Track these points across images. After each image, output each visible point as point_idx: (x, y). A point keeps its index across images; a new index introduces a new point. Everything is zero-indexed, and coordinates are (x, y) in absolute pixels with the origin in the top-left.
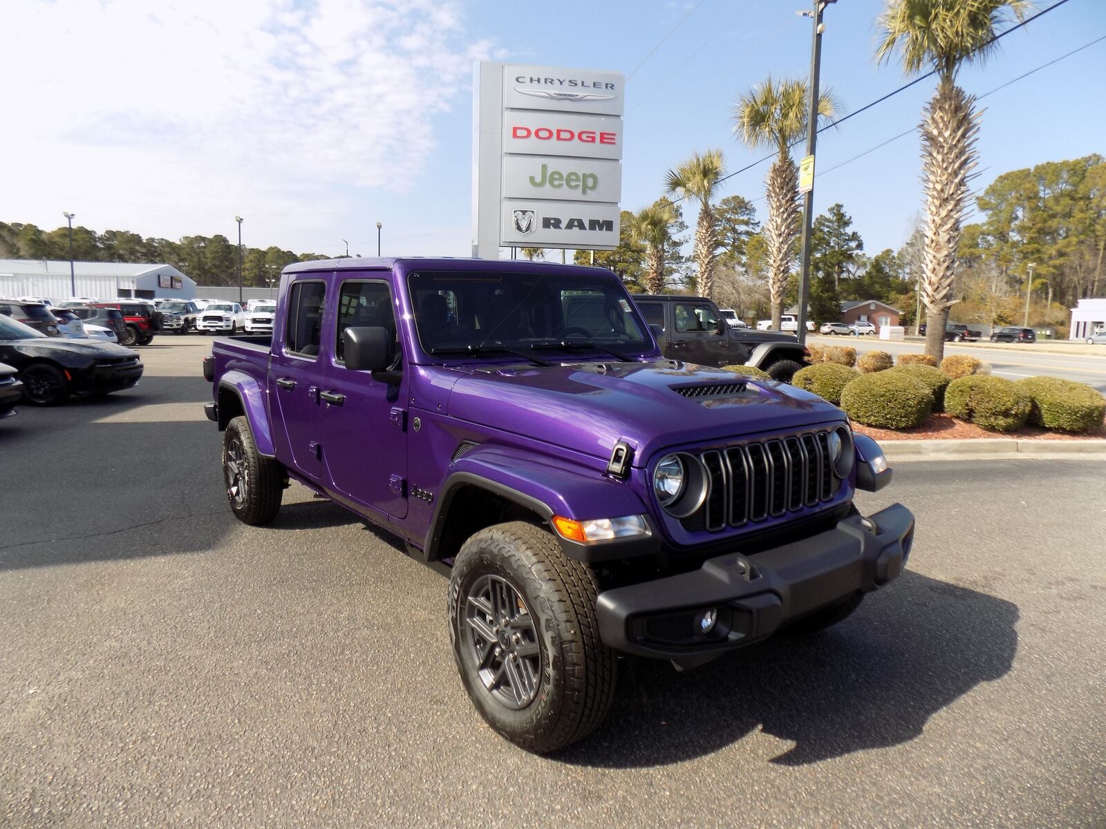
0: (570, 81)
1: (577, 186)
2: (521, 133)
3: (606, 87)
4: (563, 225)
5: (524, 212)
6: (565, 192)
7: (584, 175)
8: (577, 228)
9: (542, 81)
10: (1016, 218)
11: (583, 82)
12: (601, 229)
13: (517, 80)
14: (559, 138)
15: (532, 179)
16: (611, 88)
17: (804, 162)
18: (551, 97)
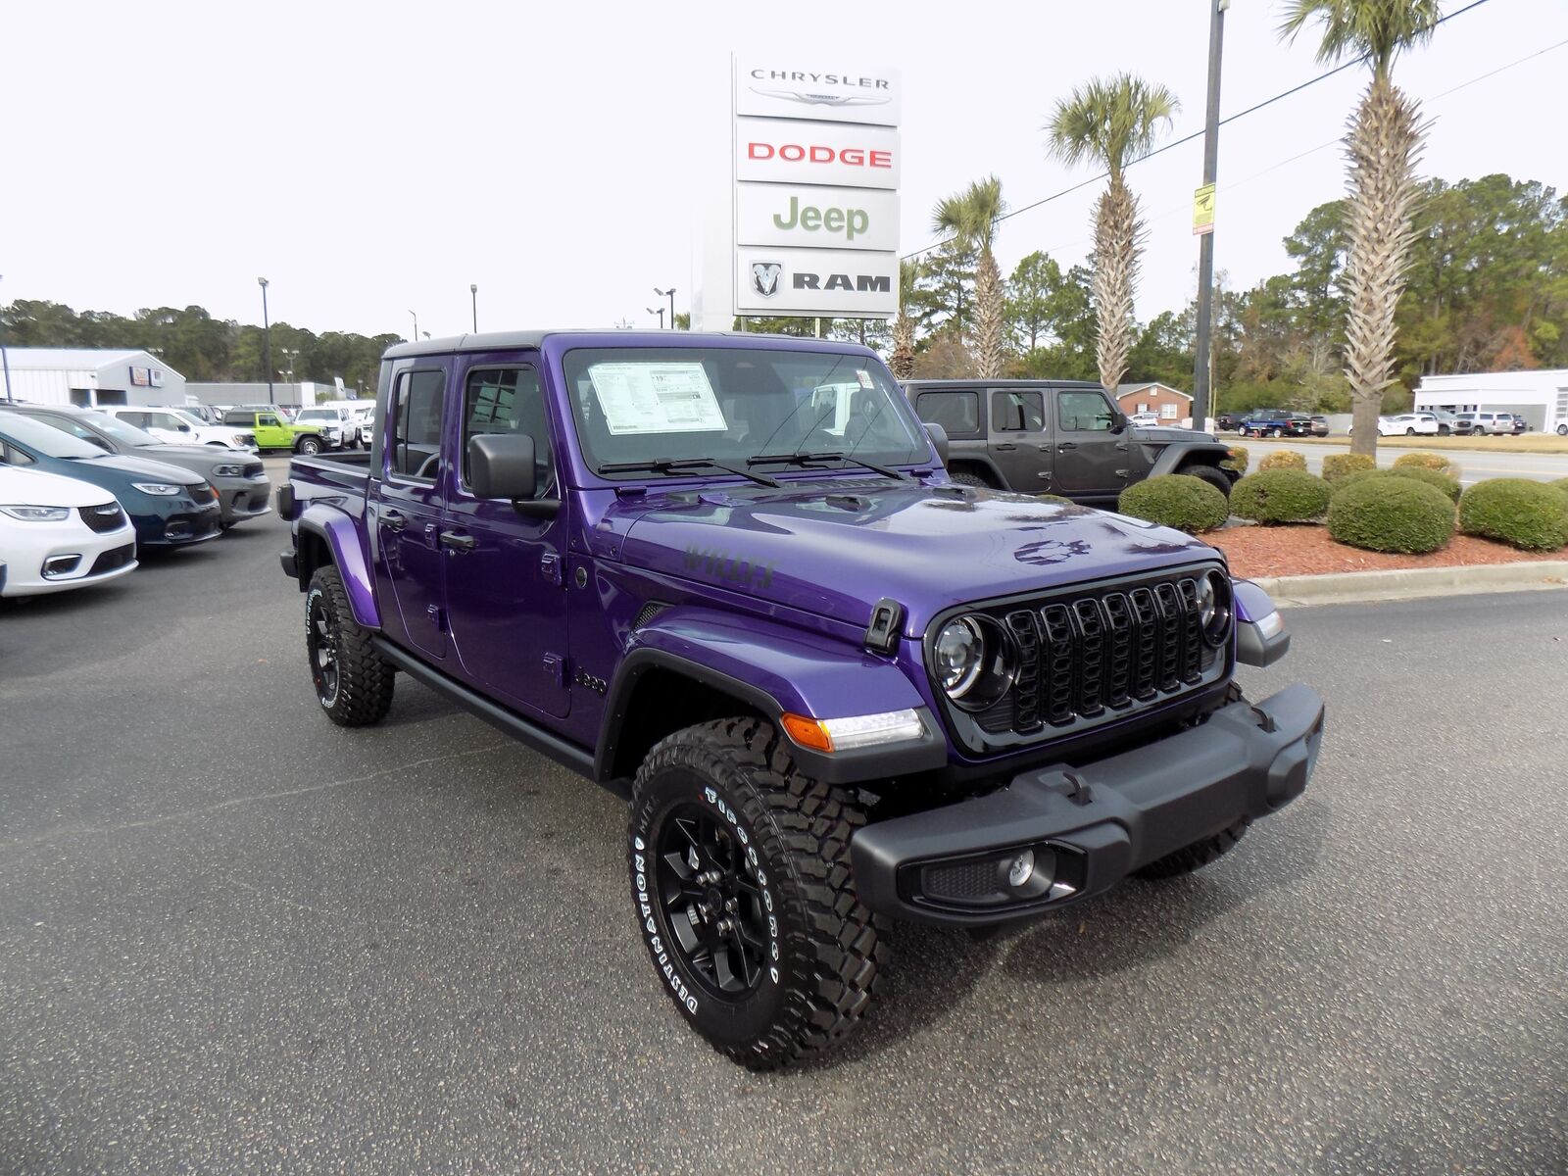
0: (828, 77)
1: (840, 228)
2: (759, 151)
4: (822, 283)
5: (767, 266)
6: (822, 236)
7: (850, 212)
8: (842, 288)
9: (789, 75)
12: (874, 288)
13: (753, 74)
14: (813, 158)
15: (777, 218)
16: (884, 86)
17: (1201, 193)
18: (801, 100)
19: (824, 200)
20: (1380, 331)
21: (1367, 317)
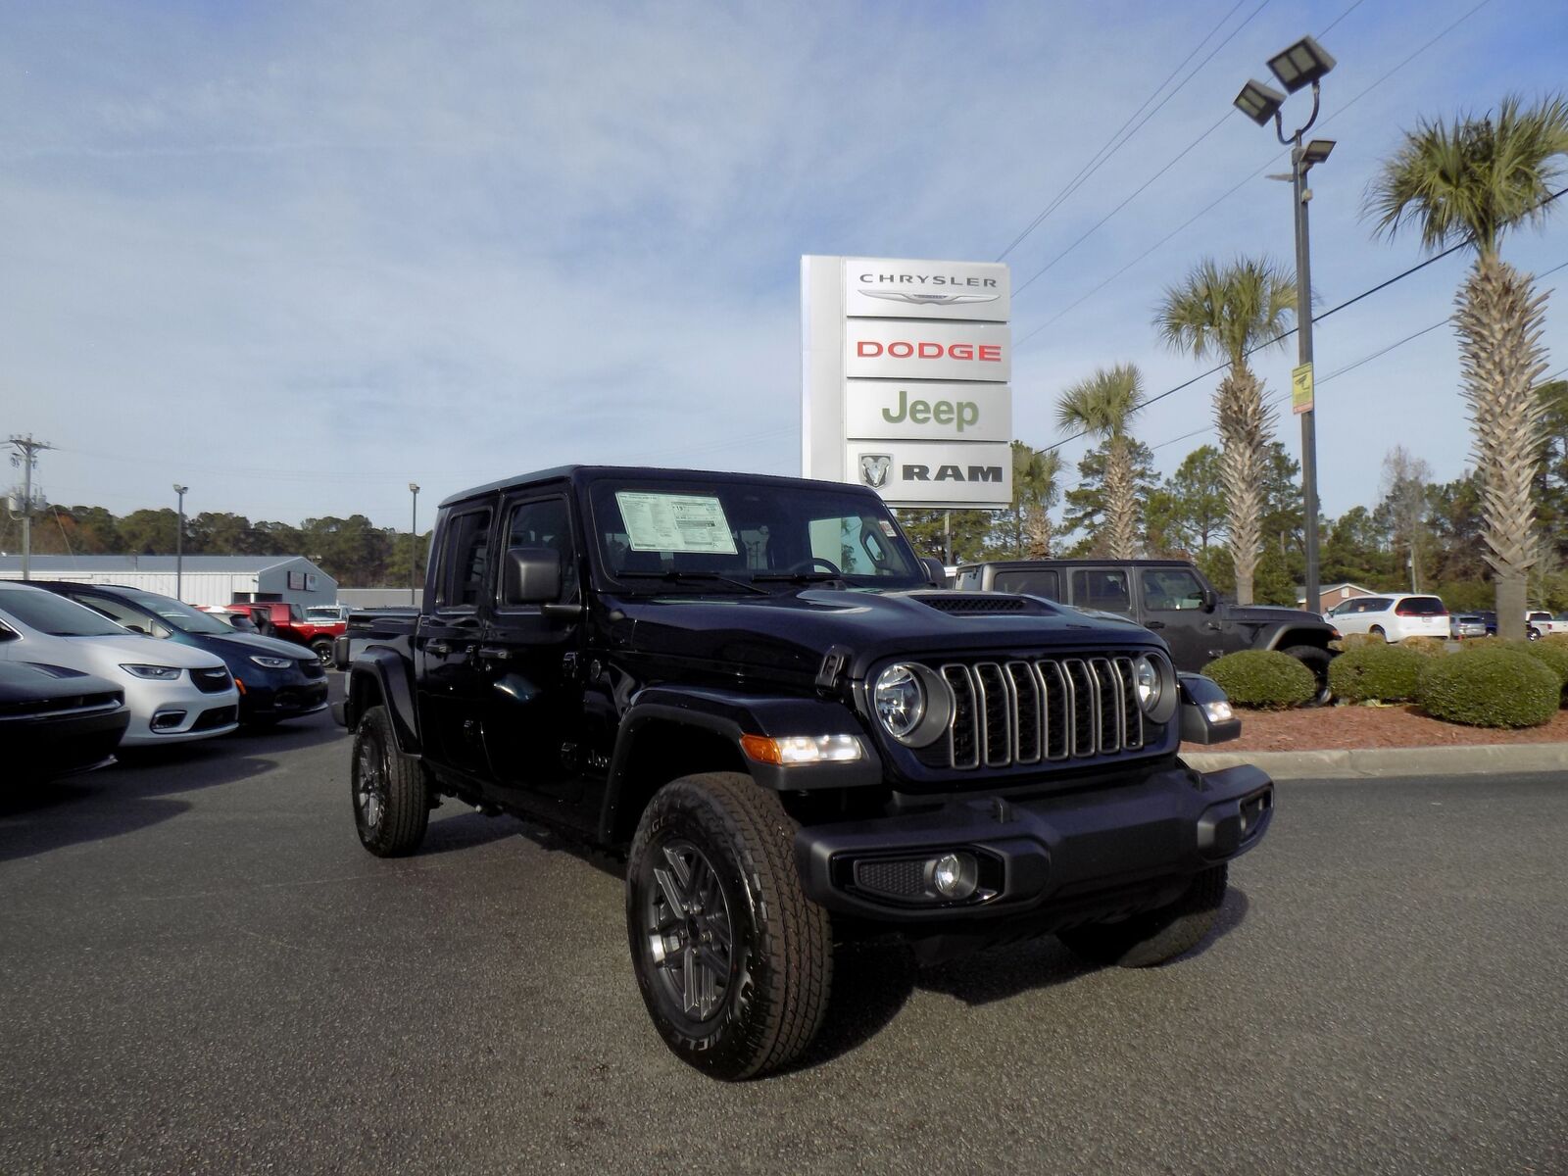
0: (935, 278)
1: (949, 420)
2: (868, 349)
3: (986, 284)
4: (932, 474)
5: (876, 458)
6: (932, 429)
7: (960, 406)
8: (953, 479)
9: (897, 278)
10: (1556, 454)
11: (953, 279)
12: (985, 479)
13: (862, 278)
14: (921, 354)
15: (886, 412)
16: (992, 285)
17: (1297, 373)
18: (910, 300)
19: (932, 394)
20: (1515, 507)
21: (1500, 493)
